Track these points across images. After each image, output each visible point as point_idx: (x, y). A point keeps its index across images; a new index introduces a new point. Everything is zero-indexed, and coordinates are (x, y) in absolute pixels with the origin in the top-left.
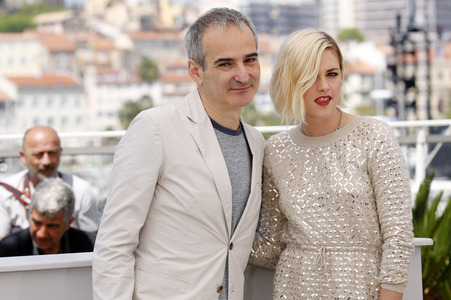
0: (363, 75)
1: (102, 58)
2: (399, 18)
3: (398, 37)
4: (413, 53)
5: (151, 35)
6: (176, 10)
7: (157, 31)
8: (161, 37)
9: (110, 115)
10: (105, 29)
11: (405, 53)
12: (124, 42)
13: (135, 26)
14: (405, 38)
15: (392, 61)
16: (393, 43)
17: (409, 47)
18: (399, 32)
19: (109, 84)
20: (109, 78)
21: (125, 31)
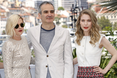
0: (64, 18)
1: (2, 14)
2: (73, 5)
3: (73, 10)
4: (76, 13)
5: (14, 9)
6: (20, 3)
7: (15, 8)
8: (16, 9)
9: (4, 27)
10: (3, 7)
11: (74, 13)
12: (7, 10)
13: (10, 6)
14: (74, 10)
15: (71, 15)
16: (71, 11)
17: (75, 12)
18: (73, 8)
19: (4, 20)
20: (4, 19)
21: (7, 8)
